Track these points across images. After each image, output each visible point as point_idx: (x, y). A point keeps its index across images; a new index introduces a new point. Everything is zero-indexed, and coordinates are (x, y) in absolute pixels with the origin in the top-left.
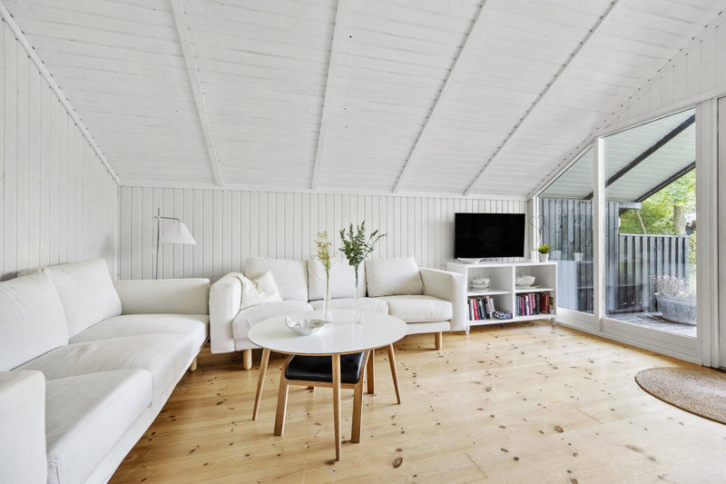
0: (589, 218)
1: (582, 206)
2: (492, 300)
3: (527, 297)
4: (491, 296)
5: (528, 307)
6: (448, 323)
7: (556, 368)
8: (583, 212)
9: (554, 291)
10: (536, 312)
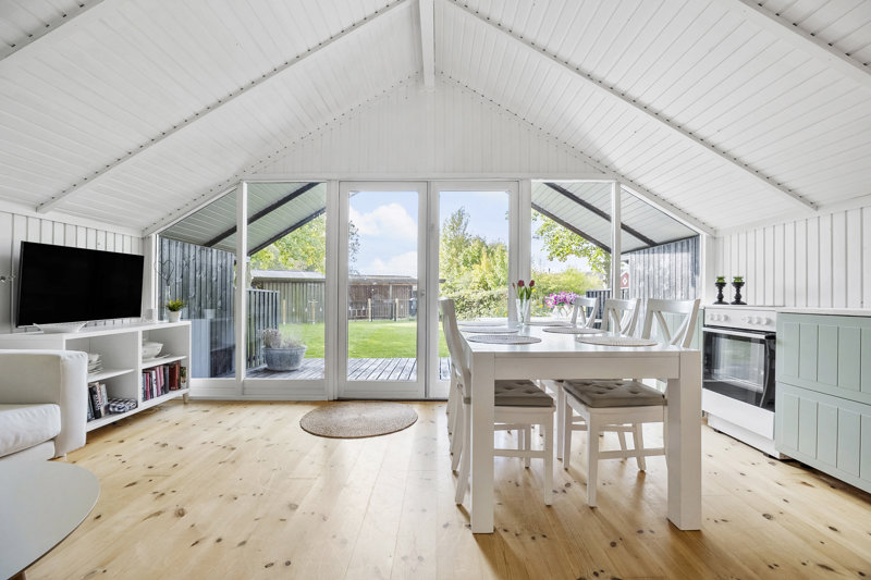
0: (209, 268)
1: (204, 253)
2: (103, 387)
3: (154, 372)
4: (101, 382)
5: (154, 386)
6: (52, 444)
7: (233, 449)
8: (204, 261)
9: (187, 359)
10: (165, 390)
